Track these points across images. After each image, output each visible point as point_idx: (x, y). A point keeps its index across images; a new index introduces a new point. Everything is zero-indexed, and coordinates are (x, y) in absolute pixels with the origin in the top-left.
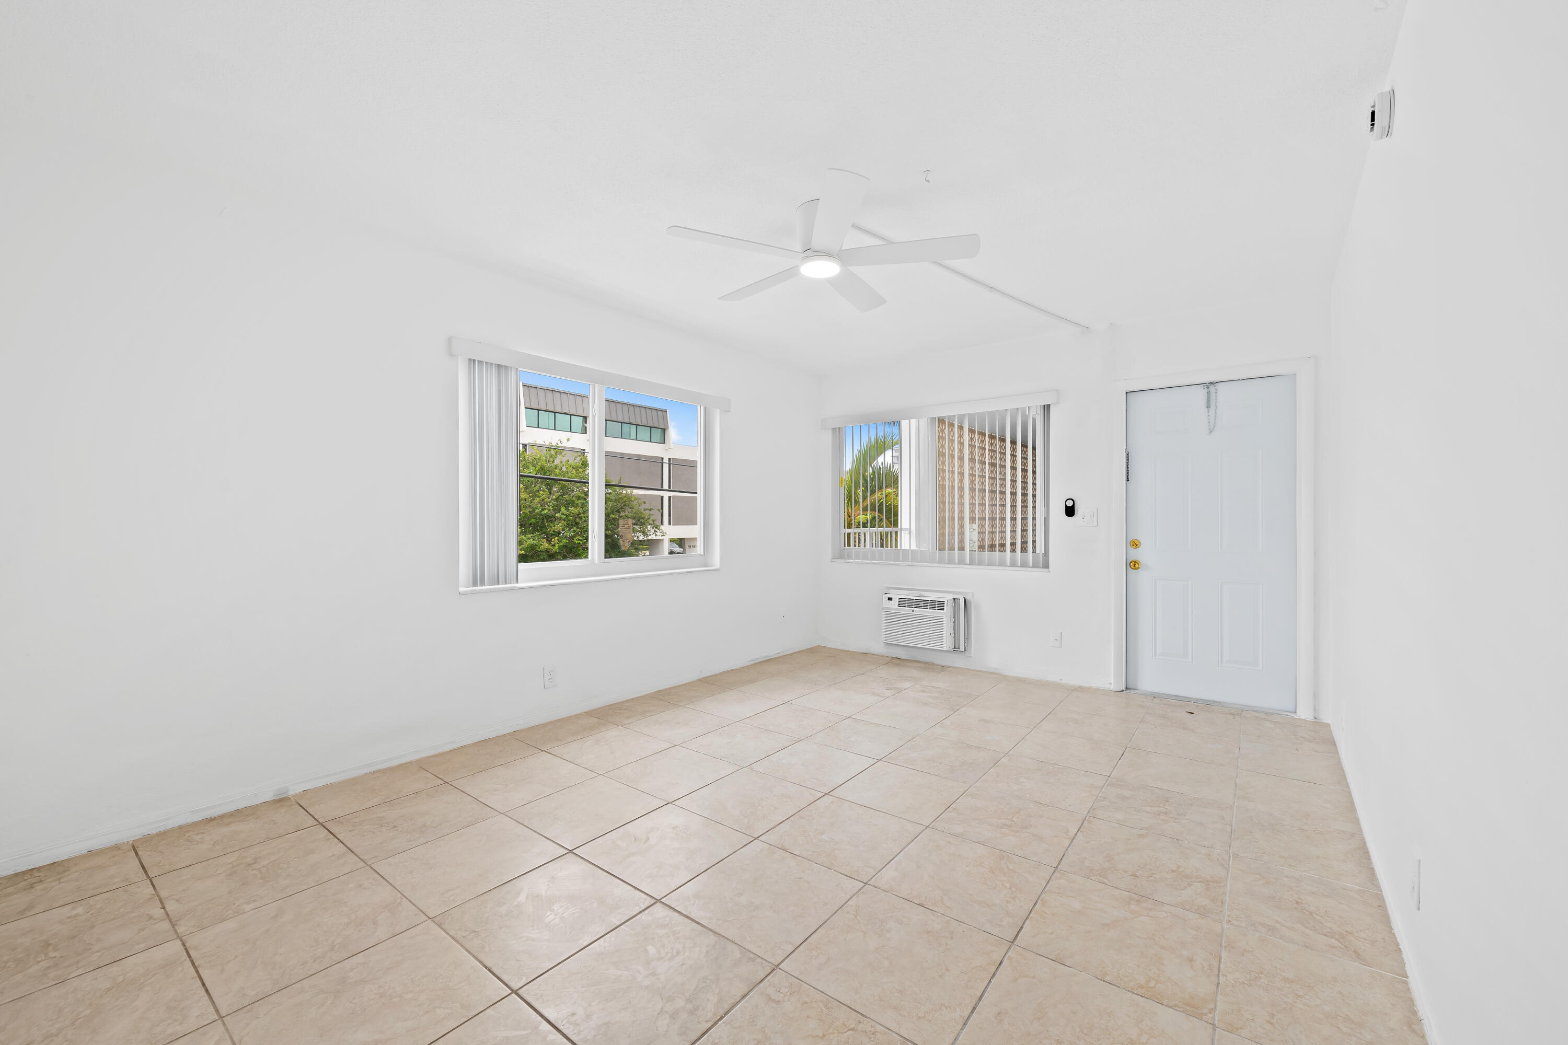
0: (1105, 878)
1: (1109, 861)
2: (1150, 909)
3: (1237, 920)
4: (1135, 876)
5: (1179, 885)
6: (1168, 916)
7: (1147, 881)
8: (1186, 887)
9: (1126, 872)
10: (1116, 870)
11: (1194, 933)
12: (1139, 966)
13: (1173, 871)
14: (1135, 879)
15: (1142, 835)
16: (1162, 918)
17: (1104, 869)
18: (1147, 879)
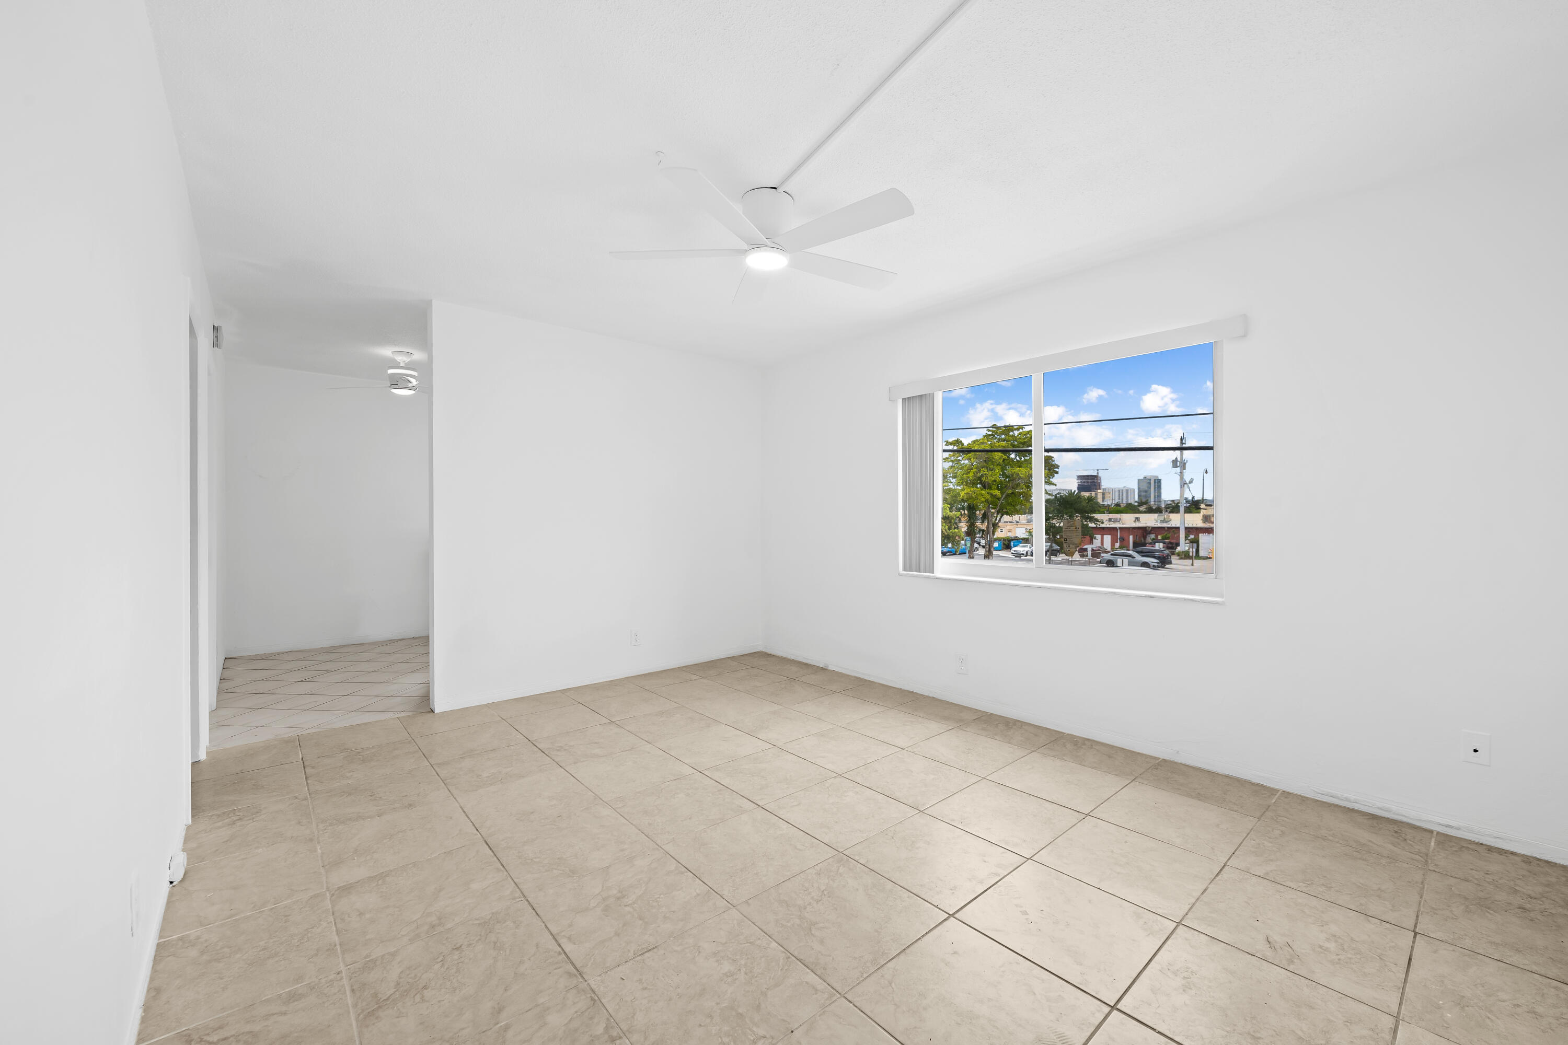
0: (479, 924)
1: (495, 943)
2: (418, 928)
3: (331, 981)
4: (457, 949)
5: (408, 975)
6: (399, 934)
7: (442, 953)
8: (400, 978)
9: (469, 945)
10: (480, 940)
11: (367, 937)
12: (396, 884)
13: (425, 988)
14: (455, 945)
15: (499, 1013)
16: (402, 929)
17: (490, 932)
18: (443, 954)
